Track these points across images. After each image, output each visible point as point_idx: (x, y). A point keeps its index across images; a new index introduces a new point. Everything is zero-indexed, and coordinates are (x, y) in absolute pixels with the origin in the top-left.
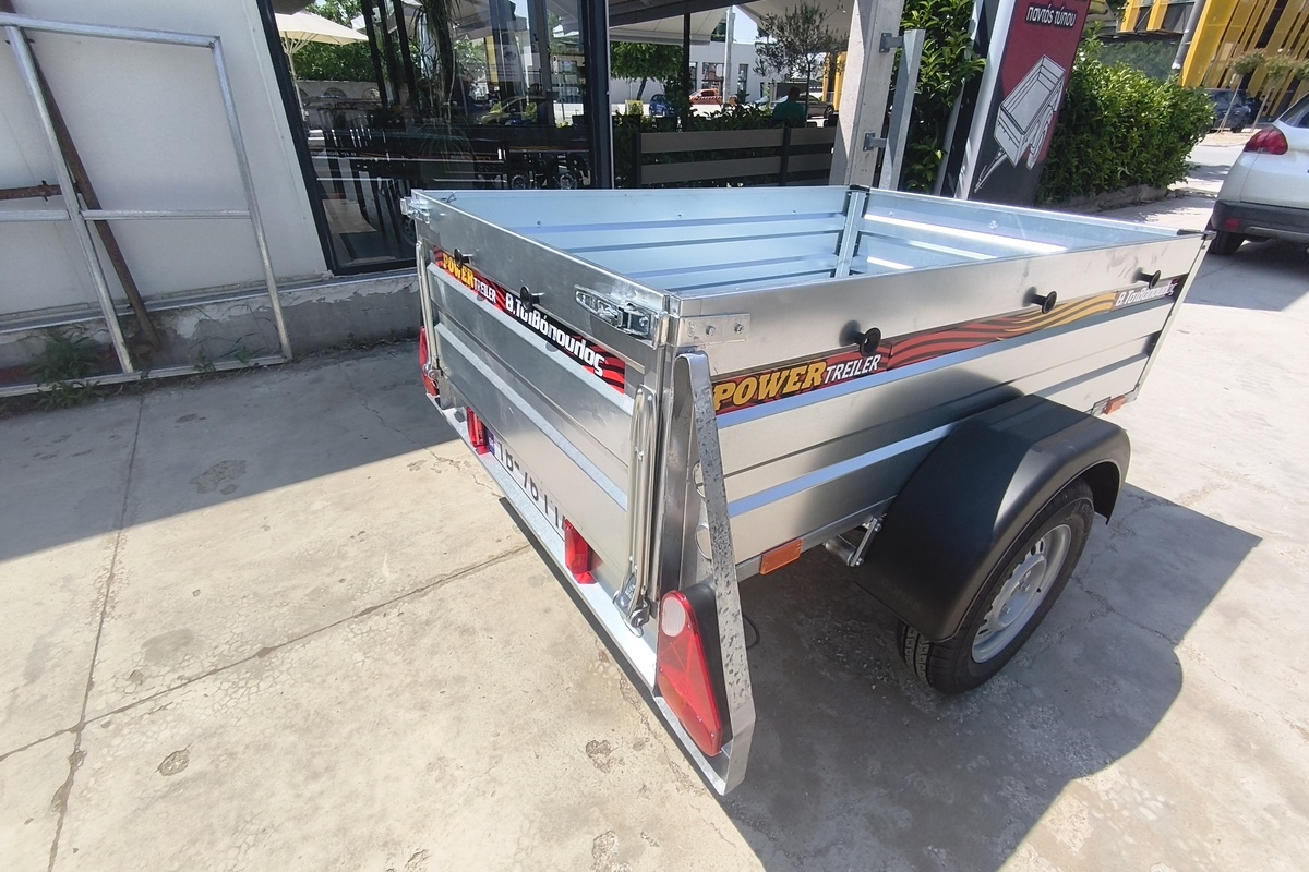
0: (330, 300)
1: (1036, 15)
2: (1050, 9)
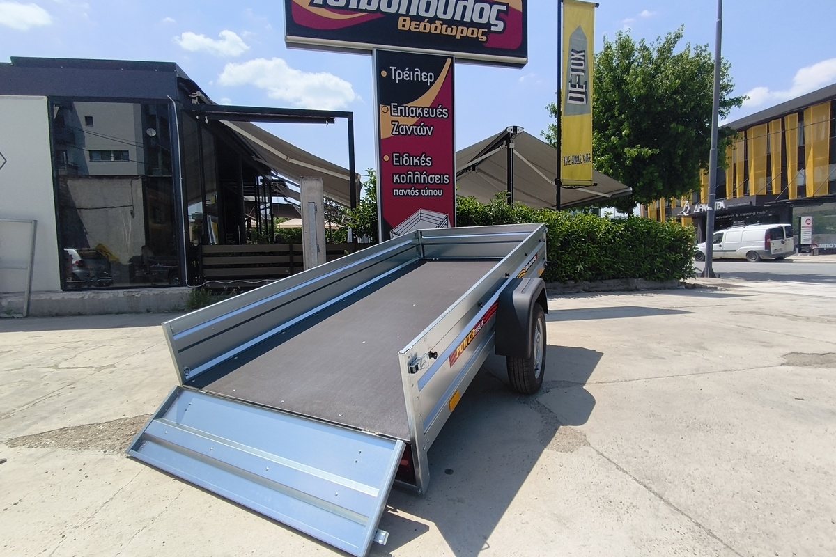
0: (53, 299)
1: (402, 192)
2: (415, 190)
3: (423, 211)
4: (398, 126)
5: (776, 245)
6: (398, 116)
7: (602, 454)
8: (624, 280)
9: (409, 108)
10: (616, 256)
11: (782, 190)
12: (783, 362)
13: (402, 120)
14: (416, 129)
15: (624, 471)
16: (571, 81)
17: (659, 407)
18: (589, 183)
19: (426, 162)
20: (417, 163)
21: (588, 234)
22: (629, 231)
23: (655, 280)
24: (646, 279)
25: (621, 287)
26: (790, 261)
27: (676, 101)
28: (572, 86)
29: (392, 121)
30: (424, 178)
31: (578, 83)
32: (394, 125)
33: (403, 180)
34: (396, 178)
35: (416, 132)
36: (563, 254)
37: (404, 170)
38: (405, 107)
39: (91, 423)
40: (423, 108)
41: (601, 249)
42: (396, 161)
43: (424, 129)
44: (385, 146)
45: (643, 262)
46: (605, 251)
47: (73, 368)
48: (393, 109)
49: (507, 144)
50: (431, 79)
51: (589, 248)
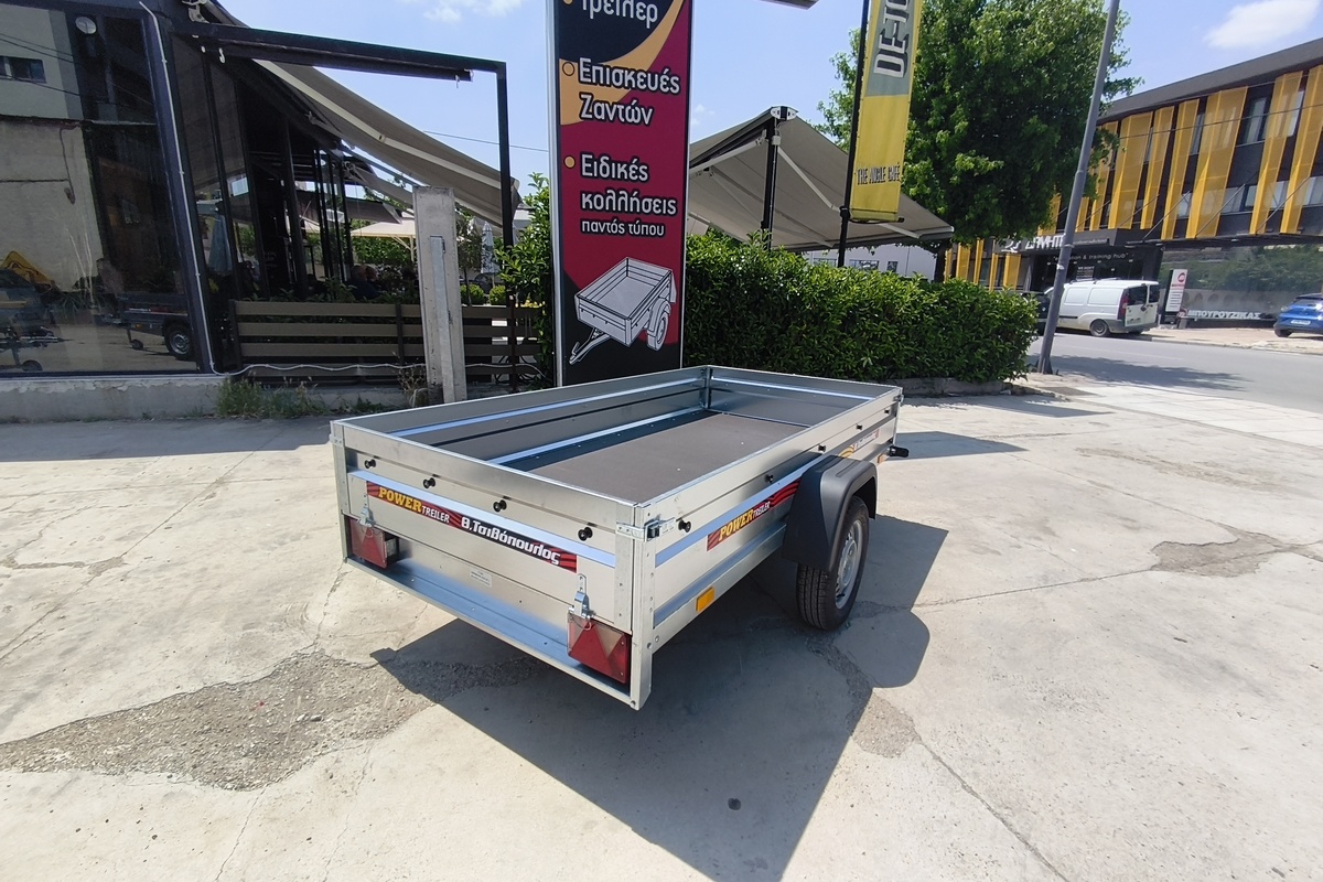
1: (596, 227)
2: (618, 223)
3: (631, 262)
4: (592, 103)
5: (1134, 312)
6: (591, 83)
7: (939, 759)
8: (928, 380)
9: (611, 70)
10: (921, 343)
11: (1154, 224)
12: (1155, 563)
13: (600, 93)
14: (624, 111)
15: (974, 793)
16: (883, 33)
17: (1003, 658)
18: (892, 217)
19: (638, 173)
20: (622, 174)
21: (884, 306)
22: (944, 304)
23: (971, 382)
24: (958, 379)
25: (921, 391)
26: (1149, 338)
27: (1040, 78)
28: (887, 41)
29: (581, 93)
30: (635, 202)
31: (896, 36)
32: (585, 100)
33: (599, 204)
34: (586, 199)
35: (624, 116)
36: (844, 337)
37: (600, 186)
38: (605, 67)
39: (123, 708)
40: (637, 72)
41: (901, 330)
42: (588, 170)
43: (636, 112)
44: (569, 139)
45: (958, 354)
46: (907, 334)
47: (45, 566)
48: (583, 69)
49: (770, 137)
50: (652, 16)
51: (883, 330)
